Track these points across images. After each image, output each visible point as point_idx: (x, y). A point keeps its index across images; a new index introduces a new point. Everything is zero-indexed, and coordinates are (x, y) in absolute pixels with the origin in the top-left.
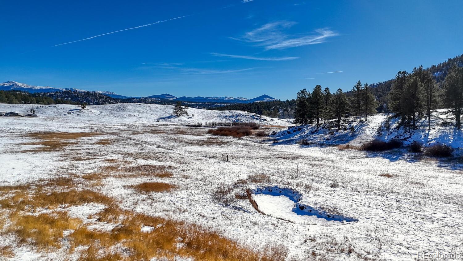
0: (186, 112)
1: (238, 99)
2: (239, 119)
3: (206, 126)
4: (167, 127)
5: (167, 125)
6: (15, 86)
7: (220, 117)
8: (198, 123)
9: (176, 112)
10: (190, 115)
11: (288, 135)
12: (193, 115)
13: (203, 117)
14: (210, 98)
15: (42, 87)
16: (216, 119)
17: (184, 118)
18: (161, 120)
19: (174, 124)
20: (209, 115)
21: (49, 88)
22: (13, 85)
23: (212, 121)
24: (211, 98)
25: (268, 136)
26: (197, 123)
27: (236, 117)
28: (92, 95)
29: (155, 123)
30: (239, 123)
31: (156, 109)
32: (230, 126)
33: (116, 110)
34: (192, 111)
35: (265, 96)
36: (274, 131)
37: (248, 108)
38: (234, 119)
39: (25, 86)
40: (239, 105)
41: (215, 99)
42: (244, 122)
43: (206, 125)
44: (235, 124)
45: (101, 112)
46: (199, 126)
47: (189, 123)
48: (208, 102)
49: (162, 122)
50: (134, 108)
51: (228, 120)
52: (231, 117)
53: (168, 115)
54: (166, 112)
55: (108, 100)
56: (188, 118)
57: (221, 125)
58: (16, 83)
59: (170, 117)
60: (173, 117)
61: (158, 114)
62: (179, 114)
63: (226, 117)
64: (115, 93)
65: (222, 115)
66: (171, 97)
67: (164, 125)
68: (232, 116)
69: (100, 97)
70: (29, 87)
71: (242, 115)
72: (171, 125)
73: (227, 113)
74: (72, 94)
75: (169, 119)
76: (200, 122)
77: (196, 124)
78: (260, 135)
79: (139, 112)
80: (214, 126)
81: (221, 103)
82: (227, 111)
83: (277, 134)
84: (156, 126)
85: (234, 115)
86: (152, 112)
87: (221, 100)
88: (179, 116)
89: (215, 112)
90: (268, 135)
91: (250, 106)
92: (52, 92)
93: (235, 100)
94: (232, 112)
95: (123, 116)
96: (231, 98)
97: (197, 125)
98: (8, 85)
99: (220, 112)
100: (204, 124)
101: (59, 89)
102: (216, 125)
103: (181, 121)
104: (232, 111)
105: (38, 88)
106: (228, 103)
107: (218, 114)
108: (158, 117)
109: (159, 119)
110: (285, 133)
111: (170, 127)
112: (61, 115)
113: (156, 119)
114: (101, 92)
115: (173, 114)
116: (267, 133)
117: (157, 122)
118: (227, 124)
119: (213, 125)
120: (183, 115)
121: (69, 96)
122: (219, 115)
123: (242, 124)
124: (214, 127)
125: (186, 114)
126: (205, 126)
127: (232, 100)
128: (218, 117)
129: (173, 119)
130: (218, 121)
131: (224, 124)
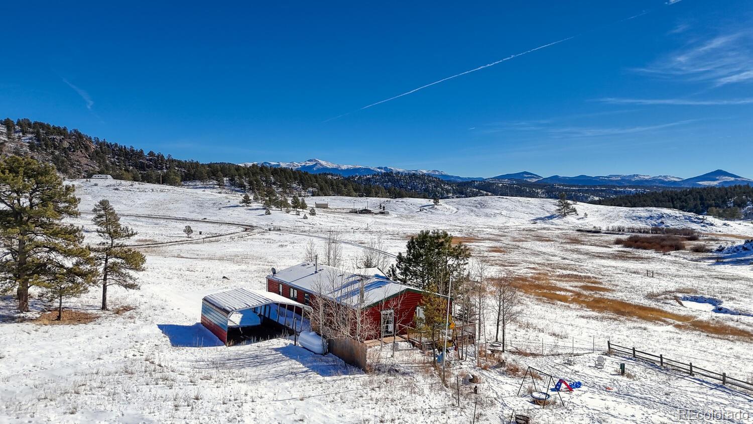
0: (575, 210)
1: (660, 178)
2: (662, 223)
3: (609, 232)
4: (550, 231)
5: (548, 229)
6: (318, 166)
7: (630, 218)
8: (595, 227)
9: (559, 210)
10: (582, 215)
11: (744, 252)
12: (586, 215)
13: (601, 218)
15: (350, 166)
16: (623, 220)
17: (571, 219)
18: (538, 221)
19: (558, 227)
20: (611, 214)
21: (358, 167)
22: (316, 164)
23: (617, 224)
24: (606, 177)
25: (711, 252)
26: (592, 227)
27: (658, 219)
28: (420, 178)
29: (532, 226)
30: (663, 229)
31: (529, 205)
32: (648, 233)
33: (476, 207)
34: (582, 207)
35: (720, 173)
36: (721, 246)
38: (653, 222)
39: (329, 165)
40: (662, 193)
41: (614, 178)
42: (672, 227)
43: (608, 230)
44: (656, 230)
45: (458, 209)
46: (597, 231)
47: (580, 226)
49: (540, 224)
50: (499, 203)
51: (644, 223)
52: (648, 218)
53: (548, 215)
54: (544, 210)
56: (578, 219)
57: (633, 232)
58: (320, 161)
59: (551, 217)
60: (556, 217)
61: (533, 213)
62: (565, 213)
63: (640, 218)
64: (446, 172)
65: (634, 214)
66: (533, 177)
67: (544, 229)
68: (651, 217)
69: (430, 181)
70: (335, 166)
71: (669, 216)
72: (554, 229)
73: (641, 211)
74: (394, 177)
75: (551, 221)
76: (597, 226)
77: (591, 228)
78: (697, 250)
79: (506, 209)
80: (620, 233)
81: (625, 187)
82: (642, 209)
83: (726, 250)
84: (533, 231)
85: (655, 215)
86: (524, 209)
87: (625, 181)
88: (565, 215)
89: (622, 210)
90: (710, 251)
92: (368, 175)
93: (654, 180)
94: (651, 211)
95: (487, 215)
96: (646, 178)
97: (593, 230)
98: (311, 164)
99: (629, 210)
100: (604, 228)
101: (370, 168)
102: (623, 231)
103: (568, 223)
104: (651, 208)
105: (344, 167)
107: (626, 214)
108: (534, 217)
109: (536, 220)
110: (738, 250)
111: (553, 231)
112: (412, 212)
113: (532, 220)
114: (425, 172)
115: (555, 213)
116: (711, 247)
117: (533, 223)
118: (642, 231)
119: (620, 231)
120: (570, 214)
121: (389, 181)
122: (628, 215)
123: (669, 231)
124: (621, 234)
125: (574, 213)
126: (607, 232)
128: (625, 217)
129: (555, 221)
130: (627, 224)
131: (637, 229)
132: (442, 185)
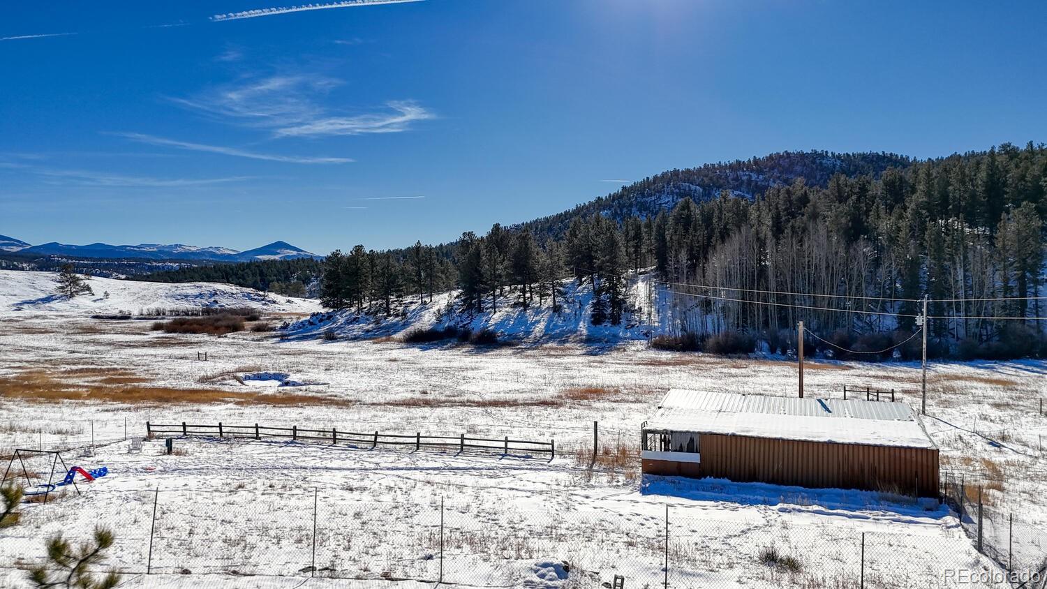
0: (88, 288)
1: (211, 250)
2: (216, 302)
3: (142, 317)
4: (46, 320)
5: (44, 317)
7: (172, 296)
8: (121, 312)
9: (62, 288)
10: (100, 295)
11: (310, 327)
12: (107, 294)
13: (132, 298)
14: (134, 247)
16: (163, 301)
17: (83, 301)
18: (25, 306)
19: (60, 314)
20: (145, 292)
23: (154, 306)
24: (136, 247)
25: (275, 330)
26: (117, 311)
27: (210, 298)
29: (14, 315)
30: (217, 309)
31: (7, 281)
32: (197, 315)
34: (101, 284)
35: (281, 245)
36: (285, 322)
37: (236, 274)
38: (204, 301)
40: (214, 267)
41: (148, 249)
42: (228, 307)
43: (142, 314)
44: (207, 311)
46: (126, 317)
47: (98, 311)
48: (126, 259)
49: (28, 311)
51: (192, 303)
52: (197, 297)
53: (43, 296)
54: (35, 288)
56: (95, 301)
57: (178, 315)
59: (49, 299)
60: (56, 299)
61: (15, 293)
62: (72, 293)
63: (186, 296)
65: (178, 292)
66: (14, 245)
67: (37, 317)
68: (201, 294)
71: (224, 293)
72: (54, 317)
73: (188, 288)
75: (47, 305)
76: (124, 310)
77: (115, 312)
78: (258, 329)
80: (160, 317)
81: (164, 261)
82: (189, 284)
83: (291, 327)
84: (17, 321)
85: (206, 292)
87: (163, 253)
88: (72, 296)
89: (161, 286)
90: (273, 329)
91: (242, 271)
93: (203, 253)
94: (201, 287)
96: (193, 249)
97: (119, 315)
99: (172, 287)
100: (135, 312)
102: (164, 314)
103: (78, 307)
104: (201, 284)
106: (183, 260)
107: (167, 291)
108: (18, 300)
109: (20, 304)
110: (304, 325)
111: (52, 320)
113: (14, 305)
115: (55, 293)
116: (273, 326)
117: (16, 310)
118: (190, 313)
119: (159, 314)
120: (81, 293)
122: (170, 294)
123: (223, 310)
124: (160, 319)
125: (88, 292)
126: (140, 317)
127: (193, 253)
128: (166, 297)
129: (55, 304)
130: (169, 305)
131: (183, 312)
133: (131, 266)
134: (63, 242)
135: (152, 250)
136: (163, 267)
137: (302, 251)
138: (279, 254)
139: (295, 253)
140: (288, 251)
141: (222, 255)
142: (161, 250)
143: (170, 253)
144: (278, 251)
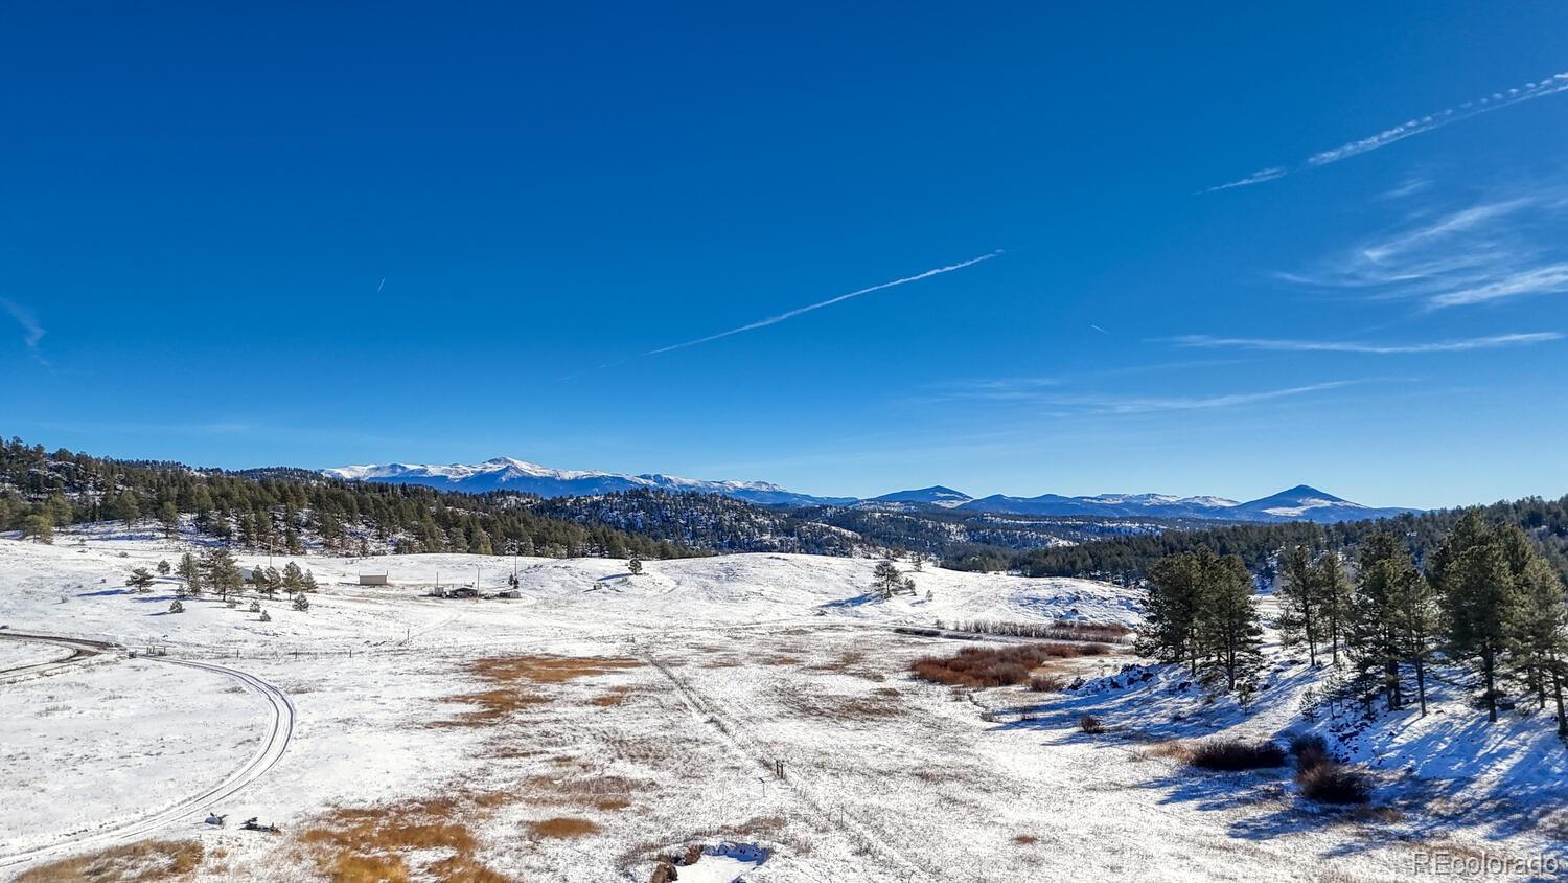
1: (1197, 501)
6: (512, 473)
14: (1092, 499)
15: (581, 473)
16: (1003, 607)
21: (598, 474)
22: (507, 469)
24: (1095, 498)
27: (1068, 605)
28: (705, 501)
35: (1304, 491)
39: (537, 471)
41: (1110, 502)
45: (679, 583)
55: (749, 515)
58: (516, 462)
64: (783, 486)
66: (955, 498)
69: (727, 508)
70: (548, 473)
72: (851, 629)
74: (651, 498)
77: (930, 624)
87: (1130, 507)
92: (597, 495)
93: (1185, 505)
95: (730, 598)
96: (1171, 500)
98: (495, 468)
101: (624, 476)
105: (569, 475)
114: (740, 485)
121: (641, 506)
127: (1171, 507)
132: (752, 516)
133: (1076, 528)
134: (1008, 494)
135: (1116, 502)
136: (1119, 530)
137: (1340, 500)
138: (1300, 505)
139: (1327, 503)
140: (1317, 500)
141: (1211, 508)
142: (1128, 503)
143: (1138, 507)
144: (1300, 501)
